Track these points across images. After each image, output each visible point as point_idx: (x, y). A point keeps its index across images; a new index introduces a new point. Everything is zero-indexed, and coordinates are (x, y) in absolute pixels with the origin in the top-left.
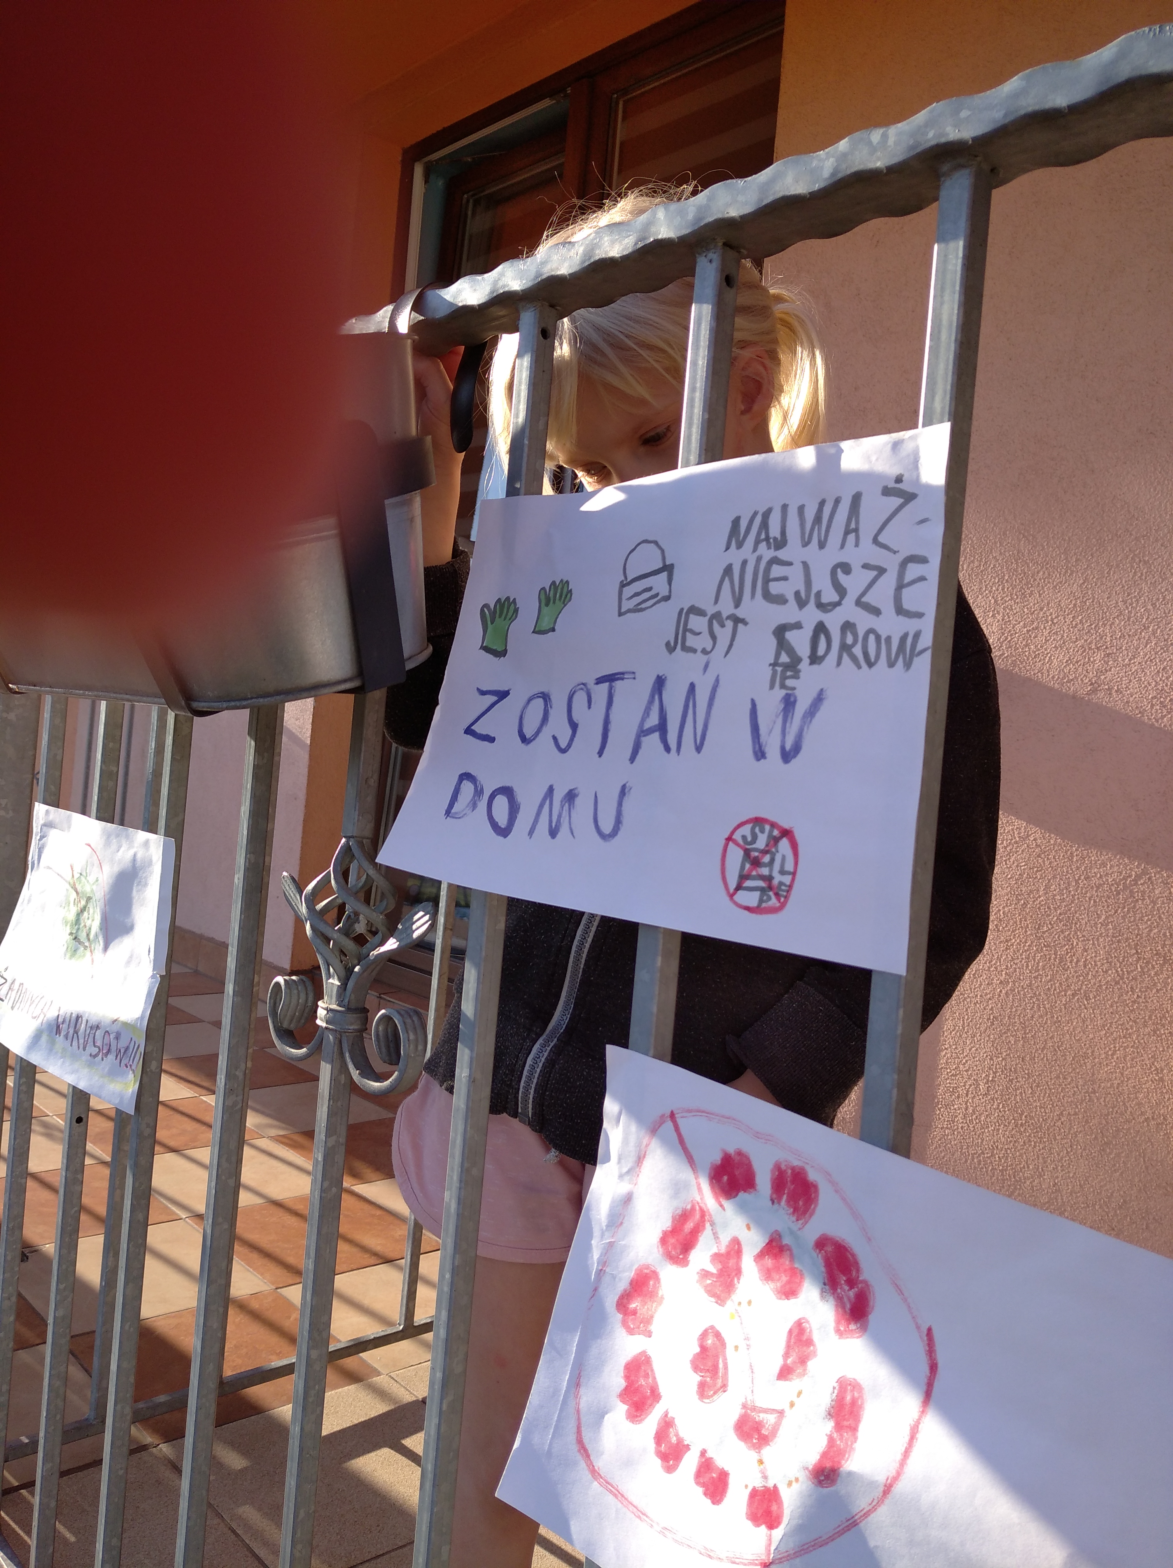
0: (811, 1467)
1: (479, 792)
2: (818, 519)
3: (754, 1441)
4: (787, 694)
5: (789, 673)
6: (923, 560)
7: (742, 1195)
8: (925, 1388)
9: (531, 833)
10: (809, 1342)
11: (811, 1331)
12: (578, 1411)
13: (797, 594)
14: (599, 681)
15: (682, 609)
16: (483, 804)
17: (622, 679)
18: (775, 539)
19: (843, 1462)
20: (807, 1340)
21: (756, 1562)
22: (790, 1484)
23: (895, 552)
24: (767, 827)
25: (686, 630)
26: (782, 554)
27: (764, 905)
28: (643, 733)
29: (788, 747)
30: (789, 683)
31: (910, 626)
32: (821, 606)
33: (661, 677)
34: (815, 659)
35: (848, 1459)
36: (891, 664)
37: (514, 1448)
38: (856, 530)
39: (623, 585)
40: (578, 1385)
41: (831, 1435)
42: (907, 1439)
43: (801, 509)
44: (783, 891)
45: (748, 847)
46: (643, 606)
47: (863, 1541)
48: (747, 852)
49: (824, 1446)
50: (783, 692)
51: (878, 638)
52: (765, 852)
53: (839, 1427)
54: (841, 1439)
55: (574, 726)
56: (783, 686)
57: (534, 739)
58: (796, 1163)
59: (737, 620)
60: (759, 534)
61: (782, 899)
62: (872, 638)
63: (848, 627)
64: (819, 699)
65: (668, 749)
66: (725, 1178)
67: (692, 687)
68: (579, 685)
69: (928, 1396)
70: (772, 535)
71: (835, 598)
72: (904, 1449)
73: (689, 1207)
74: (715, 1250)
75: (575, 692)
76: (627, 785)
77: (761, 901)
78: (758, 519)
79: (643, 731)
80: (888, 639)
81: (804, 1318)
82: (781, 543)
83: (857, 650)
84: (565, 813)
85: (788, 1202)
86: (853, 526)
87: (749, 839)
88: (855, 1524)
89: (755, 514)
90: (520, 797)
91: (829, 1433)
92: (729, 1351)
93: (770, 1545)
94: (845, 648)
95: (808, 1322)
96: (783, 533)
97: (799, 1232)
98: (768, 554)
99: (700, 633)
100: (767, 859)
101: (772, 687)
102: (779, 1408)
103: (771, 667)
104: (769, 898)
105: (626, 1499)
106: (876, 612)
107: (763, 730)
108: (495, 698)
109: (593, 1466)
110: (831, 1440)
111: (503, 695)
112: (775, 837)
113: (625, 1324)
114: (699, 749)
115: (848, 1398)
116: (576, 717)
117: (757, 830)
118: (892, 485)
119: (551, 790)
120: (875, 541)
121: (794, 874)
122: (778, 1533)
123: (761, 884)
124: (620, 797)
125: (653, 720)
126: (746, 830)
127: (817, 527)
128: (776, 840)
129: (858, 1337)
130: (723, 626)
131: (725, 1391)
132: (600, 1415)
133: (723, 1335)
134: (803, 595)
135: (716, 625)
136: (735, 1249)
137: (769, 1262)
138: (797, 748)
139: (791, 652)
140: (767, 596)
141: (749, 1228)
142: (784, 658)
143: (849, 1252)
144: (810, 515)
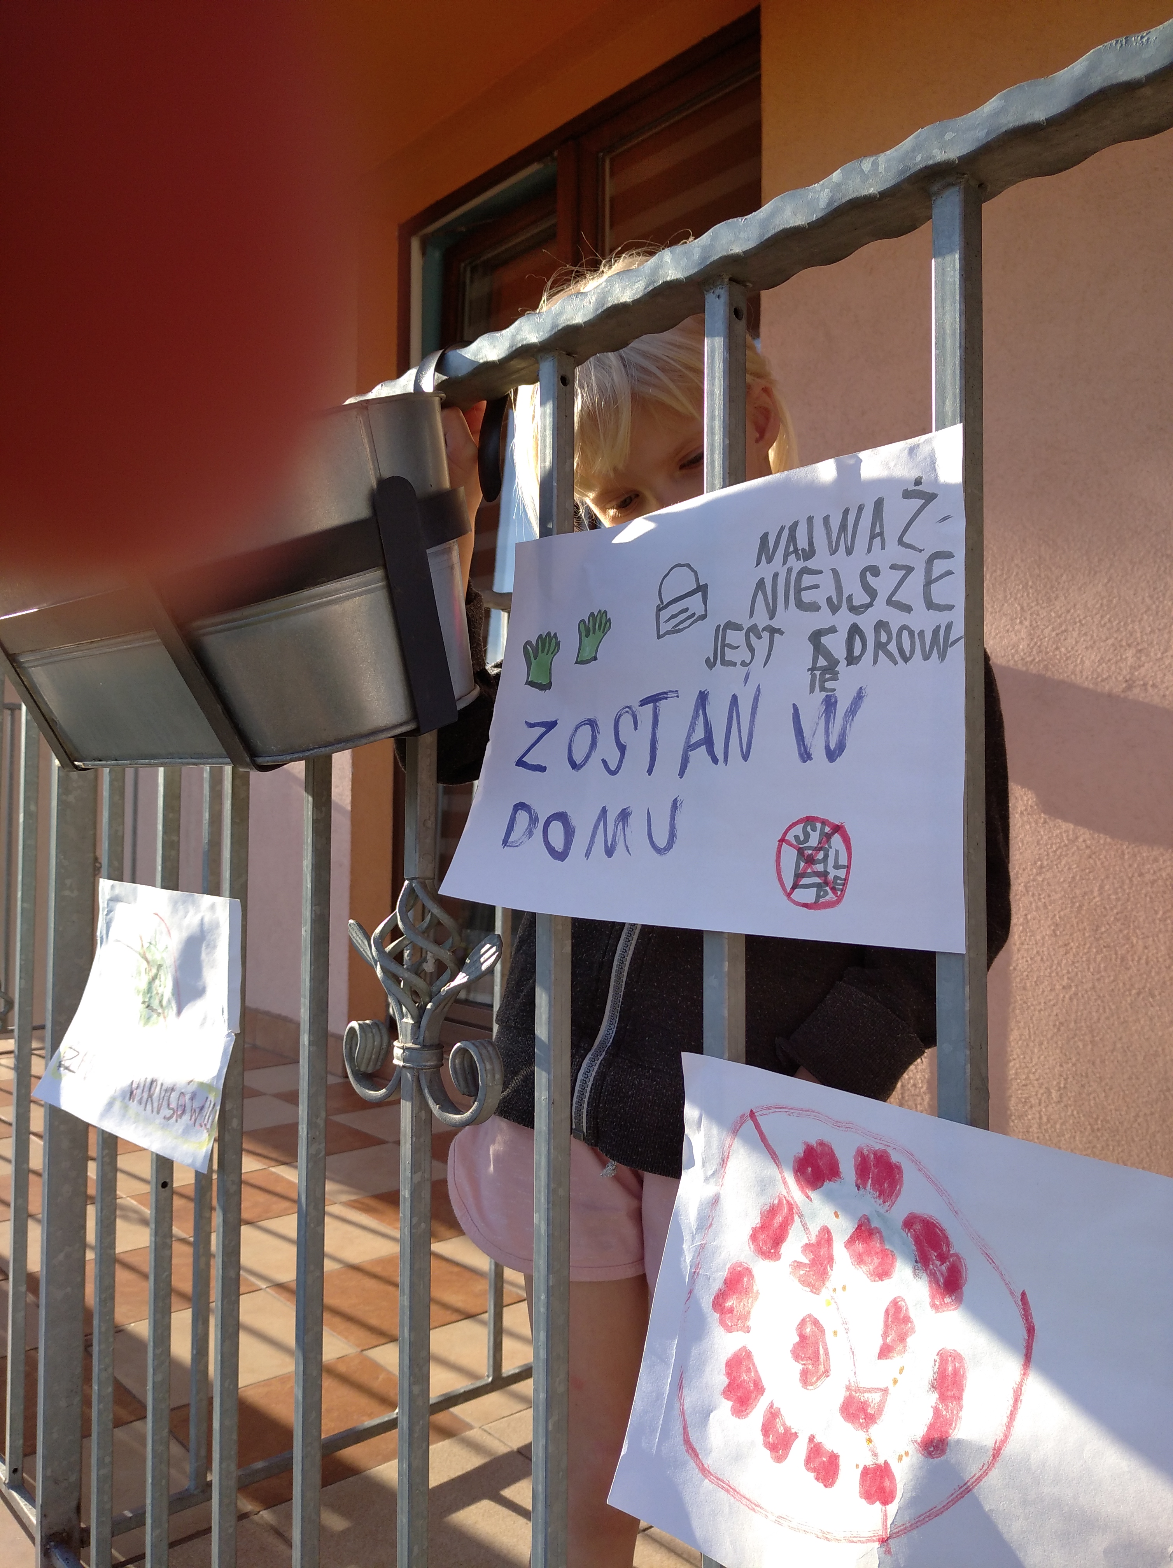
0: (919, 1440)
1: (534, 820)
2: (843, 527)
3: (861, 1421)
4: (827, 696)
5: (827, 676)
6: (949, 555)
7: (827, 1184)
8: (1024, 1351)
9: (587, 854)
10: (907, 1320)
11: (907, 1308)
12: (683, 1413)
13: (829, 600)
14: (643, 703)
15: (719, 626)
16: (538, 831)
17: (666, 698)
18: (803, 550)
19: (951, 1431)
20: (904, 1317)
21: (874, 1538)
22: (900, 1458)
23: (921, 551)
24: (819, 825)
25: (724, 645)
26: (811, 564)
27: (821, 900)
28: (690, 747)
29: (832, 747)
30: (828, 685)
31: (942, 618)
32: (853, 609)
33: (704, 692)
34: (851, 660)
35: (955, 1428)
36: (926, 657)
37: (621, 1455)
38: (881, 534)
39: (659, 609)
40: (681, 1387)
41: (936, 1407)
42: (1011, 1402)
43: (826, 520)
44: (839, 884)
45: (801, 846)
46: (681, 627)
47: (978, 1506)
48: (800, 851)
49: (931, 1418)
50: (824, 694)
51: (911, 633)
52: (818, 849)
53: (943, 1398)
54: (947, 1409)
55: (622, 748)
56: (823, 689)
57: (584, 765)
58: (878, 1147)
59: (773, 631)
60: (787, 547)
61: (839, 893)
62: (905, 633)
63: (881, 626)
64: (859, 697)
65: (715, 761)
66: (810, 1169)
67: (735, 698)
68: (624, 708)
69: (1028, 1358)
70: (800, 547)
71: (867, 600)
72: (1009, 1412)
73: (776, 1202)
74: (806, 1241)
75: (620, 715)
76: (678, 799)
77: (818, 896)
78: (786, 534)
79: (690, 746)
80: (922, 633)
81: (899, 1297)
82: (809, 554)
83: (892, 647)
84: (620, 832)
85: (873, 1185)
86: (878, 530)
87: (802, 838)
88: (968, 1490)
89: (782, 528)
90: (574, 821)
91: (934, 1405)
92: (829, 1337)
93: (886, 1520)
94: (880, 646)
95: (904, 1300)
96: (811, 543)
97: (887, 1214)
98: (796, 565)
99: (738, 647)
100: (820, 855)
101: (812, 691)
102: (883, 1386)
103: (810, 672)
104: (826, 893)
105: (737, 1493)
106: (908, 609)
107: (807, 733)
108: (543, 730)
109: (703, 1465)
110: (937, 1411)
111: (550, 726)
112: (827, 833)
113: (722, 1323)
114: (745, 757)
115: (950, 1369)
116: (623, 740)
117: (809, 829)
118: (912, 487)
119: (604, 811)
120: (900, 542)
121: (848, 867)
122: (893, 1508)
123: (817, 880)
124: (672, 811)
125: (699, 734)
126: (798, 830)
127: (843, 535)
128: (829, 837)
129: (954, 1310)
130: (760, 638)
131: (827, 1376)
132: (706, 1414)
133: (821, 1322)
134: (835, 600)
135: (752, 637)
136: (826, 1237)
137: (859, 1247)
138: (841, 746)
139: (828, 655)
140: (801, 605)
141: (837, 1215)
142: (822, 662)
143: (938, 1228)
144: (835, 524)
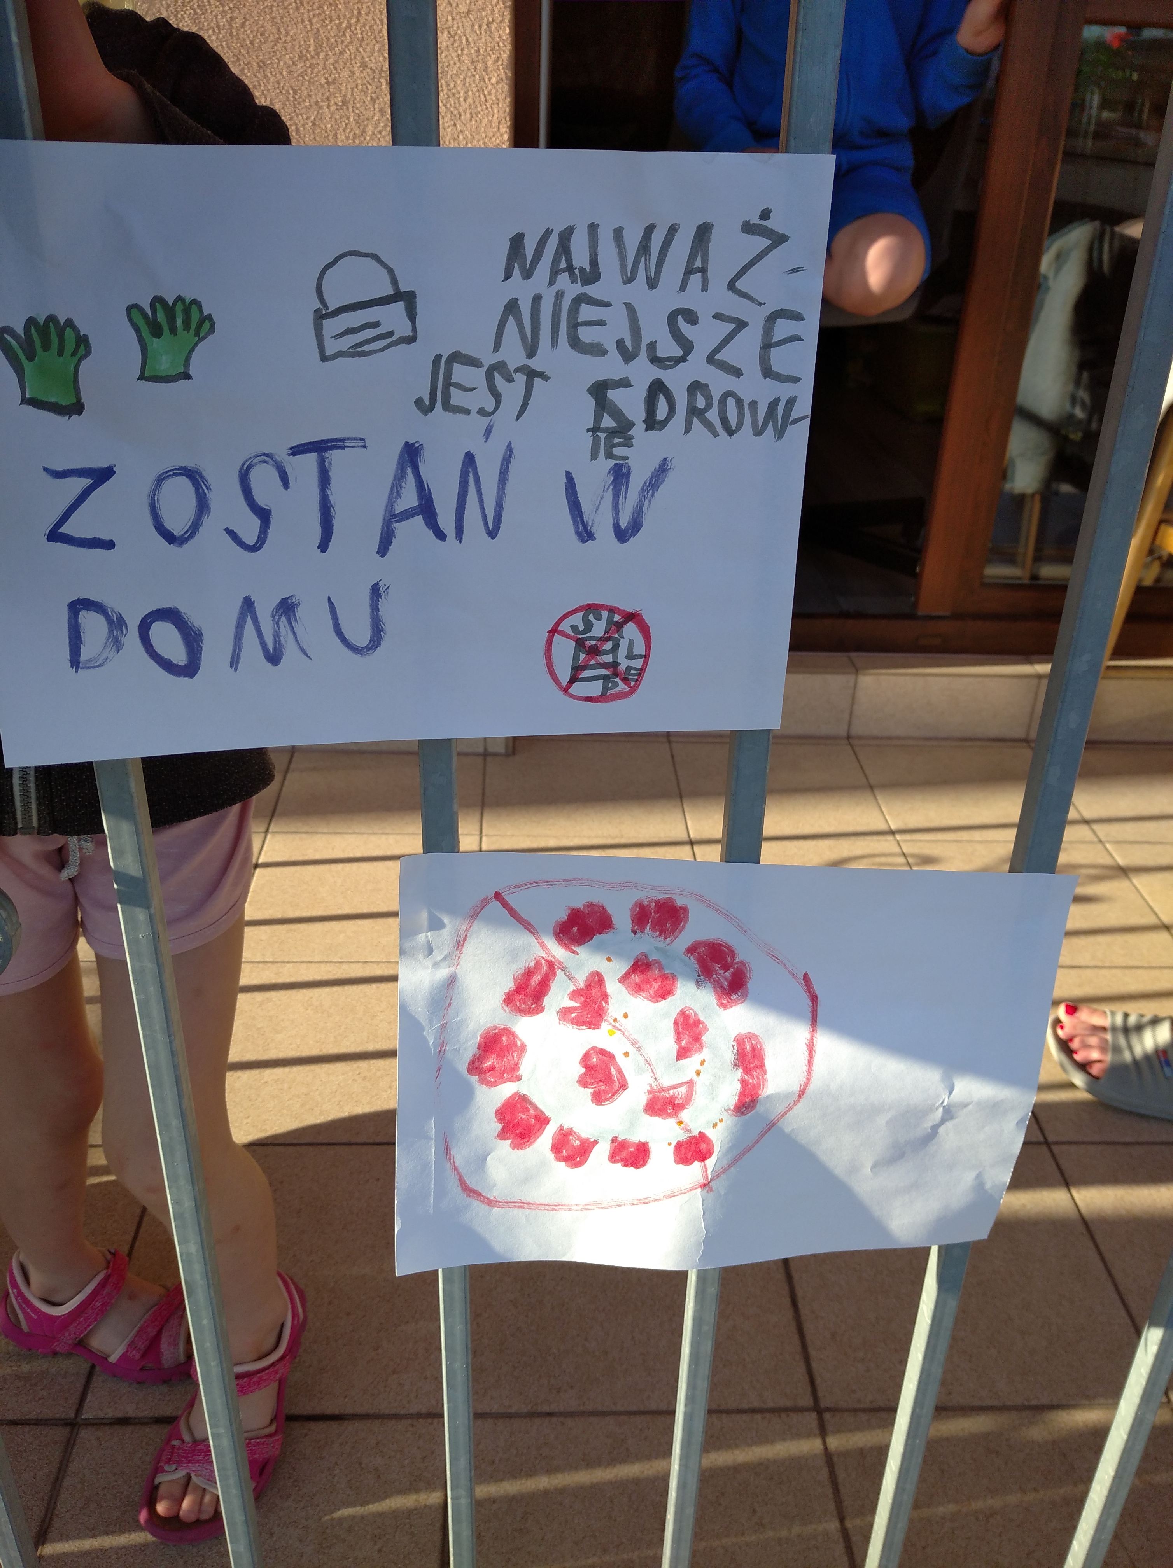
0: (732, 1108)
1: (117, 624)
2: (644, 248)
3: (669, 1111)
4: (616, 465)
5: (616, 440)
6: (798, 317)
7: (597, 938)
8: (810, 1015)
9: (234, 663)
10: (697, 1022)
11: (696, 1014)
12: (456, 1169)
13: (620, 344)
14: (297, 451)
15: (438, 358)
16: (132, 638)
17: (343, 448)
18: (582, 270)
19: (760, 1092)
20: (694, 1022)
21: (696, 1187)
22: (715, 1125)
23: (760, 304)
24: (605, 614)
25: (448, 384)
26: (592, 290)
27: (609, 692)
28: (392, 518)
29: (623, 524)
30: (618, 451)
31: (784, 391)
32: (655, 360)
33: (413, 444)
34: (651, 423)
35: (763, 1088)
36: (758, 433)
37: (396, 1231)
38: (703, 270)
39: (320, 316)
40: (448, 1149)
41: (742, 1079)
42: (807, 1054)
43: (618, 233)
44: (634, 675)
45: (580, 637)
46: (367, 348)
47: (782, 1131)
48: (580, 644)
49: (739, 1088)
50: (611, 463)
51: (739, 402)
52: (604, 639)
53: (746, 1071)
54: (752, 1077)
55: (264, 516)
56: (609, 455)
57: (191, 536)
58: (661, 897)
59: (532, 374)
60: (556, 261)
61: (633, 683)
62: (731, 402)
63: (695, 387)
64: (663, 469)
65: (441, 535)
66: (575, 929)
67: (470, 459)
68: (257, 456)
70: (576, 264)
71: (677, 351)
72: (807, 1062)
73: (532, 964)
74: (573, 988)
75: (250, 467)
76: (380, 584)
77: (605, 689)
78: (553, 242)
79: (395, 516)
80: (753, 404)
81: (686, 1007)
82: (592, 276)
83: (713, 415)
84: (284, 630)
85: (653, 928)
86: (698, 264)
87: (581, 627)
88: (773, 1124)
89: (548, 233)
90: (195, 618)
91: (740, 1078)
92: (620, 1059)
93: (706, 1171)
94: (693, 412)
95: (691, 1009)
96: (594, 262)
97: (668, 947)
98: (573, 290)
99: (474, 389)
100: (608, 646)
101: (594, 456)
102: (687, 1079)
103: (591, 433)
104: (616, 684)
105: (532, 1204)
106: (737, 372)
107: (586, 507)
108: (86, 482)
109: (488, 1199)
110: (743, 1082)
111: (103, 475)
112: (617, 622)
113: (483, 1082)
114: (492, 533)
115: (748, 1047)
116: (261, 500)
117: (591, 617)
118: (755, 220)
119: (248, 604)
120: (731, 286)
121: (646, 657)
122: (712, 1161)
123: (604, 672)
124: (372, 599)
125: (409, 499)
126: (577, 619)
127: (643, 259)
128: (619, 626)
129: (741, 1003)
130: (510, 380)
131: (625, 1090)
132: (481, 1161)
133: (608, 1049)
134: (629, 344)
135: (498, 379)
136: (597, 980)
137: (636, 978)
138: (636, 526)
139: (617, 414)
140: (575, 343)
141: (609, 960)
142: (608, 422)
143: (723, 946)
144: (632, 241)
